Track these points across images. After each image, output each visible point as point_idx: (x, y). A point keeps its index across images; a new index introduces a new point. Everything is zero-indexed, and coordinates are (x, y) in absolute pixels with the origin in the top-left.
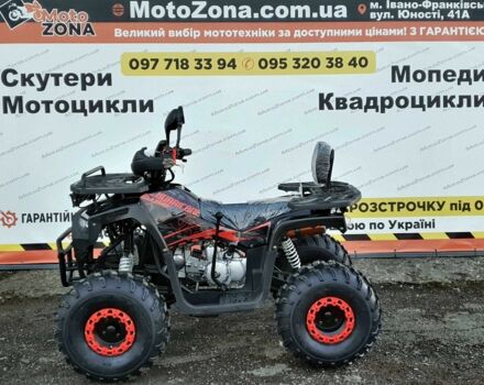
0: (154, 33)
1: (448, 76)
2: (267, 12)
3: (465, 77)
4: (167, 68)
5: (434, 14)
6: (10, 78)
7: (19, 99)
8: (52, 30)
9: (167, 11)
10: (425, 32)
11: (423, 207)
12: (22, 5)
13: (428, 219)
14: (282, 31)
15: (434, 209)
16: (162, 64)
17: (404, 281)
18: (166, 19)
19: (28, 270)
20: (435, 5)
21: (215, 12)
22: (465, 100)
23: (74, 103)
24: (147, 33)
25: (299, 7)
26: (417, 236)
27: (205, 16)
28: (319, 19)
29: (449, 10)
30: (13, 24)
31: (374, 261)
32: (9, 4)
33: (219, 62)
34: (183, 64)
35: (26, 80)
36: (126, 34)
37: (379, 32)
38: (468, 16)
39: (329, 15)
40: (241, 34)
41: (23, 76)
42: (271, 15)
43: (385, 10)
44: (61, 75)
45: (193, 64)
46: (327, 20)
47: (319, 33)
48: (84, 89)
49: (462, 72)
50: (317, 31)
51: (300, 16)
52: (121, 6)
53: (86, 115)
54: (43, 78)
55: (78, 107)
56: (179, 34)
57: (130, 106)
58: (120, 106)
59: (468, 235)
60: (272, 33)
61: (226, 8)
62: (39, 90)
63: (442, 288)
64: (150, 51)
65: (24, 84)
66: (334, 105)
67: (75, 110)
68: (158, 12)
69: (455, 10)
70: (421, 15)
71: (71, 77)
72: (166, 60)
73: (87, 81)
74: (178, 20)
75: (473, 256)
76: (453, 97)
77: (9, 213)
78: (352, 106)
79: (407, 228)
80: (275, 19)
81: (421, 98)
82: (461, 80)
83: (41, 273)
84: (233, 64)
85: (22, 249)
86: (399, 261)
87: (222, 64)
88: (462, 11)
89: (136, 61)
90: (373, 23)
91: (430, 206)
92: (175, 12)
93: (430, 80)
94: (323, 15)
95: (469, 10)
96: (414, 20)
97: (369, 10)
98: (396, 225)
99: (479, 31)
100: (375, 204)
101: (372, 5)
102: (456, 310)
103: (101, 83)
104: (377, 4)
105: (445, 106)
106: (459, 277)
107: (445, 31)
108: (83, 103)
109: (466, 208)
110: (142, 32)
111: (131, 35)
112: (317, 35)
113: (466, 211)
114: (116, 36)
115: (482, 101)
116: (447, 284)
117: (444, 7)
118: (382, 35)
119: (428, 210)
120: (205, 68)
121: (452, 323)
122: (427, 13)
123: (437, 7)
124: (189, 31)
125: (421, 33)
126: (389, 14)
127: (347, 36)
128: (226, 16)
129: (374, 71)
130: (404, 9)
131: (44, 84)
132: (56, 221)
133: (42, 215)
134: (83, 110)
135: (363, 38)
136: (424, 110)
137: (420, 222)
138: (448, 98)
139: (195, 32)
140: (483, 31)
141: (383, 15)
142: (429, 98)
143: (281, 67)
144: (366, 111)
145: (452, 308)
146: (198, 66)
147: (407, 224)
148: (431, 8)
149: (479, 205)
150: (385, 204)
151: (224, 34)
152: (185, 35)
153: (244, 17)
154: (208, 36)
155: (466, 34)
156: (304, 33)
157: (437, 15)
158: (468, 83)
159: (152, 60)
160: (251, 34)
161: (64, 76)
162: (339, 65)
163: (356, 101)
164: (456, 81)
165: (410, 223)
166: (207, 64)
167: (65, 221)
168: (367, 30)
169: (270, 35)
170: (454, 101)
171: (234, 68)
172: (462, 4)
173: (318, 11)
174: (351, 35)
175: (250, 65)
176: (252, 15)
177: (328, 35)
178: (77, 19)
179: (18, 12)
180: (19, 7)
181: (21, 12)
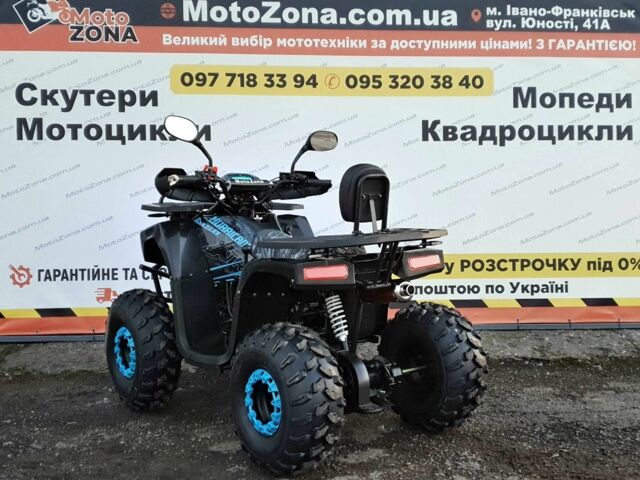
0: (213, 41)
1: (583, 100)
2: (357, 17)
3: (605, 102)
4: (229, 85)
5: (566, 23)
7: (38, 122)
8: (82, 35)
9: (230, 14)
10: (554, 45)
11: (553, 265)
12: (45, 3)
13: (559, 282)
14: (375, 42)
15: (567, 269)
16: (223, 80)
17: (530, 356)
18: (229, 23)
19: (45, 343)
20: (567, 13)
21: (291, 15)
22: (605, 132)
23: (109, 128)
24: (204, 41)
25: (398, 13)
26: (546, 303)
27: (278, 20)
28: (423, 27)
29: (585, 18)
30: (32, 26)
31: (491, 333)
32: (28, 1)
33: (295, 80)
34: (250, 81)
35: (48, 97)
36: (177, 41)
37: (497, 45)
38: (608, 28)
39: (435, 22)
40: (324, 43)
41: (44, 92)
42: (361, 21)
43: (504, 17)
44: (93, 92)
45: (262, 80)
46: (432, 28)
47: (423, 45)
48: (122, 109)
49: (601, 96)
50: (420, 42)
51: (399, 22)
52: (171, 6)
53: (124, 143)
54: (70, 95)
55: (114, 133)
56: (244, 42)
59: (610, 302)
60: (363, 44)
61: (305, 11)
62: (64, 110)
63: (578, 364)
64: (206, 63)
65: (44, 103)
66: (441, 135)
67: (109, 137)
68: (219, 14)
69: (592, 19)
70: (550, 24)
71: (106, 95)
72: (227, 75)
73: (126, 99)
74: (244, 24)
75: (617, 328)
76: (590, 127)
77: (21, 268)
78: (463, 137)
79: (533, 292)
80: (367, 26)
81: (551, 128)
82: (599, 106)
83: (62, 346)
84: (313, 81)
85: (38, 316)
86: (524, 333)
87: (300, 81)
88: (600, 20)
89: (190, 75)
90: (492, 33)
91: (562, 264)
92: (240, 15)
93: (562, 105)
94: (427, 22)
95: (610, 20)
96: (541, 29)
97: (485, 17)
98: (520, 288)
99: (622, 45)
100: (493, 261)
101: (489, 11)
102: (599, 389)
103: (144, 102)
104: (495, 9)
105: (581, 138)
106: (600, 353)
107: (580, 45)
108: (120, 128)
109: (607, 267)
110: (198, 38)
111: (183, 43)
112: (420, 47)
113: (608, 271)
114: (165, 43)
115: (626, 133)
116: (585, 360)
117: (579, 15)
118: (502, 49)
119: (560, 269)
120: (278, 86)
121: (594, 403)
122: (557, 22)
123: (569, 15)
124: (258, 39)
125: (550, 47)
126: (510, 21)
127: (458, 49)
128: (305, 20)
129: (491, 93)
130: (528, 16)
131: (70, 104)
132: (83, 279)
133: (65, 271)
134: (120, 137)
135: (478, 52)
136: (554, 143)
137: (549, 285)
138: (584, 129)
139: (265, 40)
140: (627, 45)
141: (502, 24)
142: (560, 128)
143: (374, 87)
144: (481, 143)
145: (594, 387)
146: (269, 83)
147: (532, 286)
148: (562, 16)
149: (623, 264)
150: (505, 261)
151: (303, 43)
152: (252, 44)
153: (328, 22)
154: (282, 46)
155: (606, 49)
156: (404, 44)
157: (569, 25)
158: (608, 109)
159: (210, 74)
160: (336, 43)
161: (96, 93)
162: (447, 85)
163: (469, 130)
164: (594, 107)
165: (537, 286)
166: (280, 80)
167: (94, 279)
168: (482, 42)
169: (360, 46)
170: (591, 132)
171: (314, 87)
172: (600, 11)
173: (421, 17)
174: (463, 48)
175: (334, 83)
176: (338, 20)
177: (434, 47)
178: (114, 21)
179: (40, 11)
180: (40, 5)
181: (43, 11)
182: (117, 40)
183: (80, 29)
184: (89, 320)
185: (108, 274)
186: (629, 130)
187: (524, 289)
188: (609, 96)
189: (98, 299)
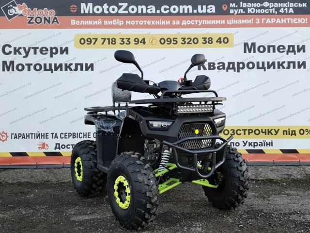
0: (95, 23)
1: (281, 49)
2: (165, 9)
3: (291, 49)
4: (103, 44)
5: (271, 10)
6: (7, 50)
7: (12, 63)
8: (33, 21)
9: (103, 9)
10: (265, 21)
11: (265, 132)
12: (16, 6)
13: (268, 141)
14: (174, 21)
15: (272, 134)
16: (100, 41)
18: (103, 14)
19: (14, 169)
20: (271, 5)
21: (133, 9)
22: (292, 64)
23: (45, 65)
24: (91, 23)
25: (186, 7)
26: (261, 152)
27: (127, 12)
28: (198, 14)
29: (281, 8)
30: (10, 17)
32: (8, 5)
33: (135, 41)
34: (113, 41)
35: (17, 51)
36: (78, 23)
37: (236, 22)
38: (293, 12)
39: (204, 11)
40: (149, 23)
41: (15, 48)
42: (167, 11)
43: (239, 8)
44: (38, 48)
45: (118, 41)
46: (203, 14)
47: (198, 23)
48: (51, 56)
49: (289, 47)
50: (196, 21)
51: (186, 11)
52: (75, 6)
53: (52, 72)
54: (27, 49)
55: (48, 68)
56: (110, 23)
57: (79, 67)
58: (73, 67)
59: (295, 151)
60: (168, 22)
61: (140, 7)
62: (24, 57)
63: (274, 182)
64: (92, 33)
65: (15, 54)
66: (207, 67)
67: (45, 69)
68: (98, 10)
69: (284, 8)
70: (262, 11)
71: (44, 49)
72: (102, 39)
73: (53, 51)
74: (110, 14)
75: (299, 165)
76: (284, 62)
77: (3, 133)
78: (218, 68)
79: (254, 146)
80: (170, 14)
81: (263, 63)
82: (288, 51)
83: (21, 170)
84: (143, 41)
85: (11, 156)
86: (249, 167)
87: (137, 41)
88: (289, 9)
89: (84, 39)
90: (232, 16)
91: (270, 132)
92: (108, 10)
93: (269, 51)
94: (200, 11)
95: (294, 8)
96: (258, 14)
97: (229, 8)
98: (248, 144)
99: (300, 21)
100: (234, 130)
101: (231, 5)
103: (62, 53)
104: (234, 4)
105: (279, 68)
106: (286, 177)
107: (278, 21)
108: (50, 65)
109: (293, 133)
110: (88, 21)
111: (81, 24)
112: (196, 23)
113: (293, 136)
114: (72, 24)
115: (302, 65)
116: (277, 180)
117: (277, 6)
118: (238, 24)
119: (268, 134)
120: (126, 44)
121: (274, 200)
122: (266, 10)
123: (272, 6)
124: (117, 21)
125: (263, 22)
126: (242, 10)
127: (216, 24)
128: (140, 12)
129: (232, 46)
130: (251, 7)
131: (27, 54)
132: (32, 138)
133: (24, 134)
134: (50, 69)
135: (226, 26)
136: (265, 70)
137: (263, 142)
138: (281, 63)
139: (120, 22)
140: (303, 21)
141: (238, 11)
142: (268, 63)
143: (174, 43)
144: (227, 71)
145: (277, 193)
146: (122, 42)
147: (254, 143)
148: (269, 6)
149: (302, 132)
150: (240, 130)
151: (138, 22)
152: (114, 24)
153: (151, 12)
154: (128, 24)
155: (292, 22)
156: (188, 22)
157: (272, 11)
158: (293, 53)
159: (93, 39)
160: (155, 23)
161: (39, 48)
162: (210, 42)
163: (221, 64)
164: (285, 53)
165: (256, 143)
166: (127, 41)
167: (37, 138)
168: (228, 21)
169: (167, 24)
170: (284, 65)
171: (144, 44)
172: (288, 4)
173: (197, 9)
174: (218, 24)
175: (154, 42)
176: (156, 11)
177: (203, 23)
178: (48, 14)
179: (14, 10)
180: (14, 7)
181: (15, 10)
182: (50, 23)
183: (32, 18)
184: (35, 158)
185: (44, 136)
186: (304, 64)
187: (250, 144)
188: (293, 47)
189: (39, 148)
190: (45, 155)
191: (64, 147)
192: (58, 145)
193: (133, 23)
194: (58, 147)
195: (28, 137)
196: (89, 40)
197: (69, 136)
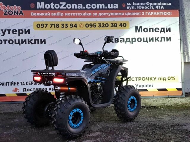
0: (46, 14)
1: (156, 30)
2: (89, 6)
3: (163, 30)
4: (51, 27)
5: (151, 7)
8: (7, 13)
9: (51, 6)
10: (147, 14)
11: (148, 79)
13: (150, 84)
14: (94, 14)
15: (152, 80)
16: (49, 26)
17: (142, 106)
18: (50, 9)
20: (151, 4)
21: (69, 6)
22: (163, 39)
23: (15, 40)
24: (43, 14)
25: (101, 5)
26: (146, 90)
27: (65, 8)
28: (108, 9)
29: (156, 5)
33: (70, 25)
34: (57, 26)
36: (35, 14)
37: (130, 14)
38: (163, 8)
39: (112, 7)
40: (79, 14)
42: (90, 8)
43: (132, 5)
44: (11, 30)
45: (60, 26)
46: (111, 9)
47: (108, 14)
48: (19, 35)
49: (161, 29)
50: (107, 13)
51: (101, 8)
53: (20, 45)
54: (4, 31)
55: (17, 42)
56: (55, 14)
57: (37, 41)
58: (33, 42)
59: (165, 90)
60: (90, 14)
61: (73, 5)
62: (2, 35)
64: (44, 21)
66: (114, 41)
67: (16, 43)
68: (47, 6)
69: (158, 6)
70: (146, 8)
71: (14, 31)
72: (50, 24)
73: (20, 32)
74: (55, 9)
75: (168, 97)
76: (158, 38)
78: (121, 41)
79: (142, 87)
81: (147, 38)
82: (161, 31)
83: (3, 105)
84: (76, 26)
87: (72, 26)
88: (161, 6)
89: (39, 25)
90: (127, 10)
92: (54, 6)
93: (150, 31)
94: (109, 7)
95: (164, 6)
96: (143, 9)
97: (126, 6)
98: (138, 86)
99: (167, 13)
103: (26, 33)
104: (129, 3)
105: (156, 41)
106: (163, 105)
107: (155, 13)
108: (19, 40)
109: (164, 79)
110: (41, 14)
111: (37, 15)
112: (107, 15)
113: (164, 81)
114: (32, 15)
115: (169, 39)
117: (154, 5)
118: (132, 15)
119: (150, 80)
120: (65, 27)
122: (148, 7)
123: (152, 5)
124: (59, 13)
126: (134, 7)
127: (118, 15)
128: (73, 8)
129: (129, 28)
130: (139, 5)
131: (4, 33)
132: (8, 85)
133: (3, 83)
134: (19, 43)
135: (124, 16)
136: (148, 43)
137: (147, 85)
139: (61, 14)
140: (169, 13)
141: (132, 8)
142: (150, 38)
143: (94, 27)
144: (126, 43)
146: (63, 26)
147: (142, 85)
148: (149, 5)
149: (169, 78)
150: (134, 78)
151: (72, 14)
152: (57, 15)
153: (80, 8)
154: (66, 15)
155: (163, 14)
156: (102, 14)
158: (164, 32)
159: (45, 24)
160: (82, 14)
161: (12, 30)
162: (116, 26)
163: (122, 39)
164: (159, 32)
167: (12, 85)
168: (126, 13)
170: (159, 39)
171: (76, 27)
172: (161, 3)
173: (107, 6)
174: (120, 15)
175: (82, 26)
176: (83, 8)
177: (111, 15)
178: (17, 9)
182: (18, 14)
183: (6, 11)
184: (11, 97)
185: (16, 84)
186: (170, 38)
187: (140, 86)
190: (17, 95)
191: (29, 90)
192: (25, 89)
193: (69, 14)
194: (25, 90)
195: (6, 85)
196: (42, 25)
197: (32, 84)
